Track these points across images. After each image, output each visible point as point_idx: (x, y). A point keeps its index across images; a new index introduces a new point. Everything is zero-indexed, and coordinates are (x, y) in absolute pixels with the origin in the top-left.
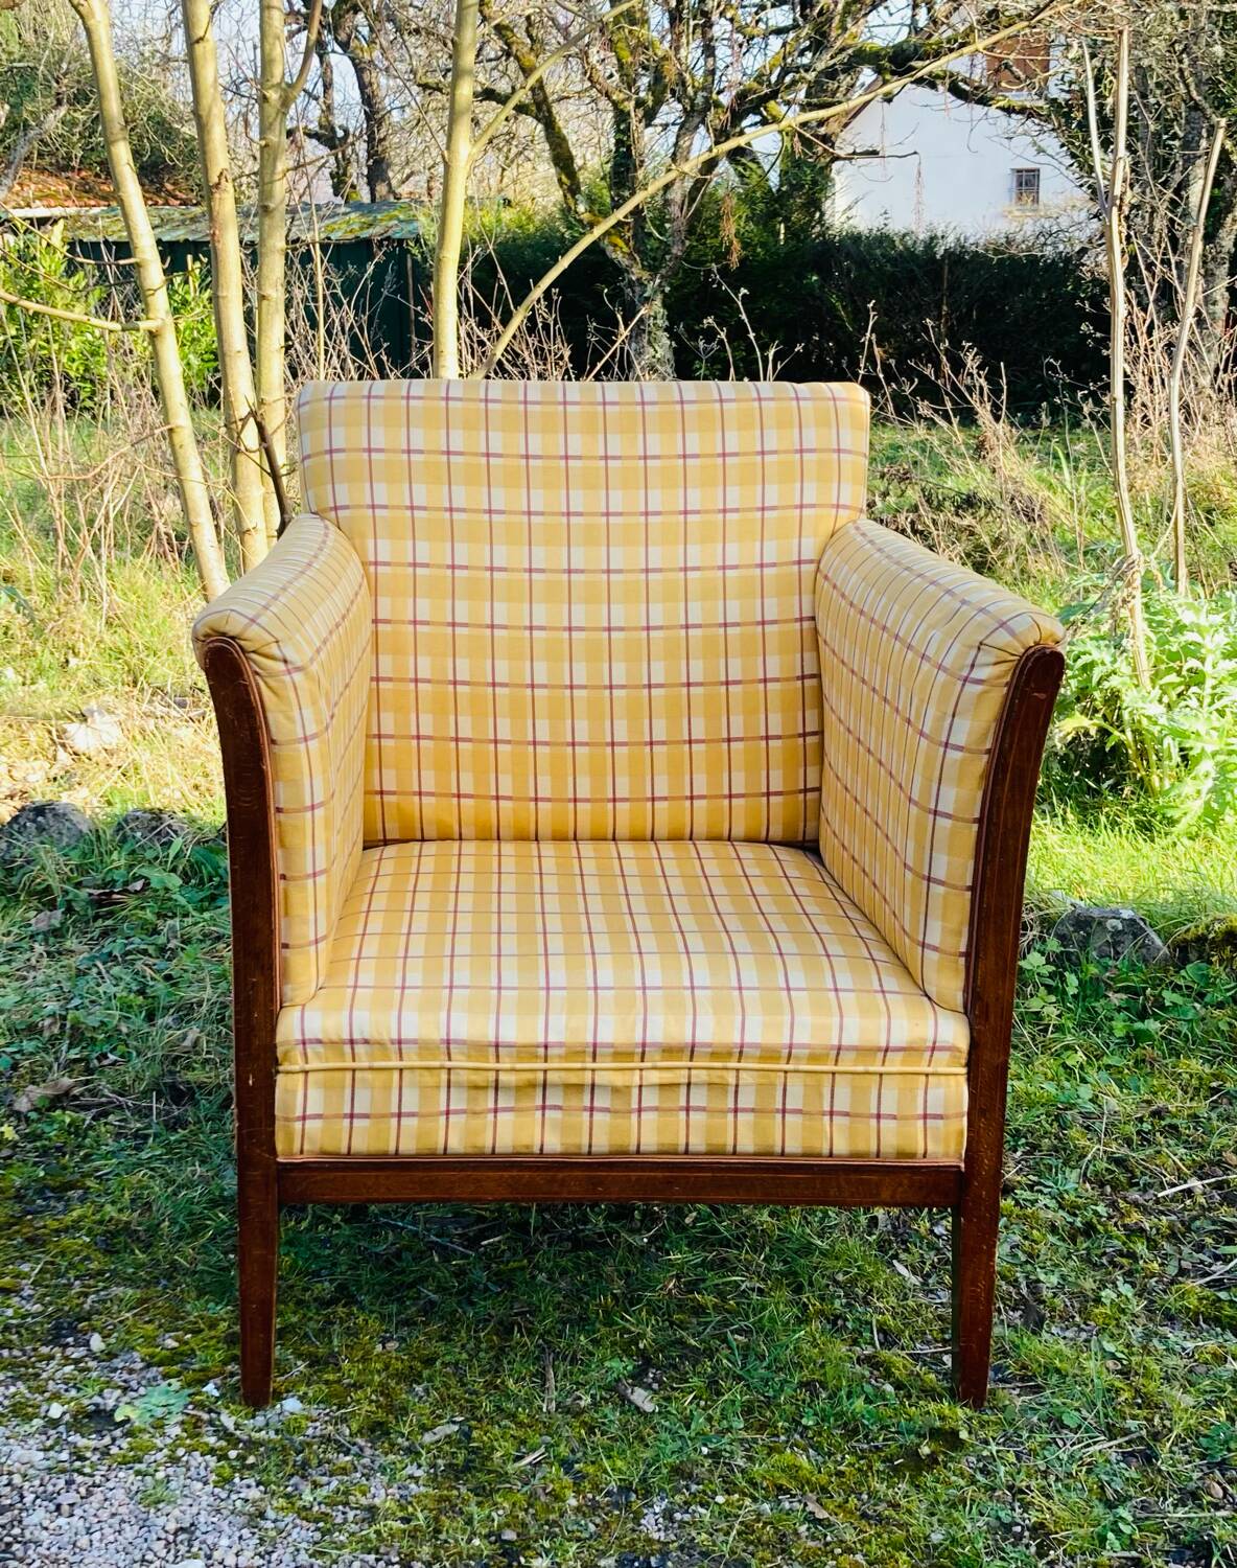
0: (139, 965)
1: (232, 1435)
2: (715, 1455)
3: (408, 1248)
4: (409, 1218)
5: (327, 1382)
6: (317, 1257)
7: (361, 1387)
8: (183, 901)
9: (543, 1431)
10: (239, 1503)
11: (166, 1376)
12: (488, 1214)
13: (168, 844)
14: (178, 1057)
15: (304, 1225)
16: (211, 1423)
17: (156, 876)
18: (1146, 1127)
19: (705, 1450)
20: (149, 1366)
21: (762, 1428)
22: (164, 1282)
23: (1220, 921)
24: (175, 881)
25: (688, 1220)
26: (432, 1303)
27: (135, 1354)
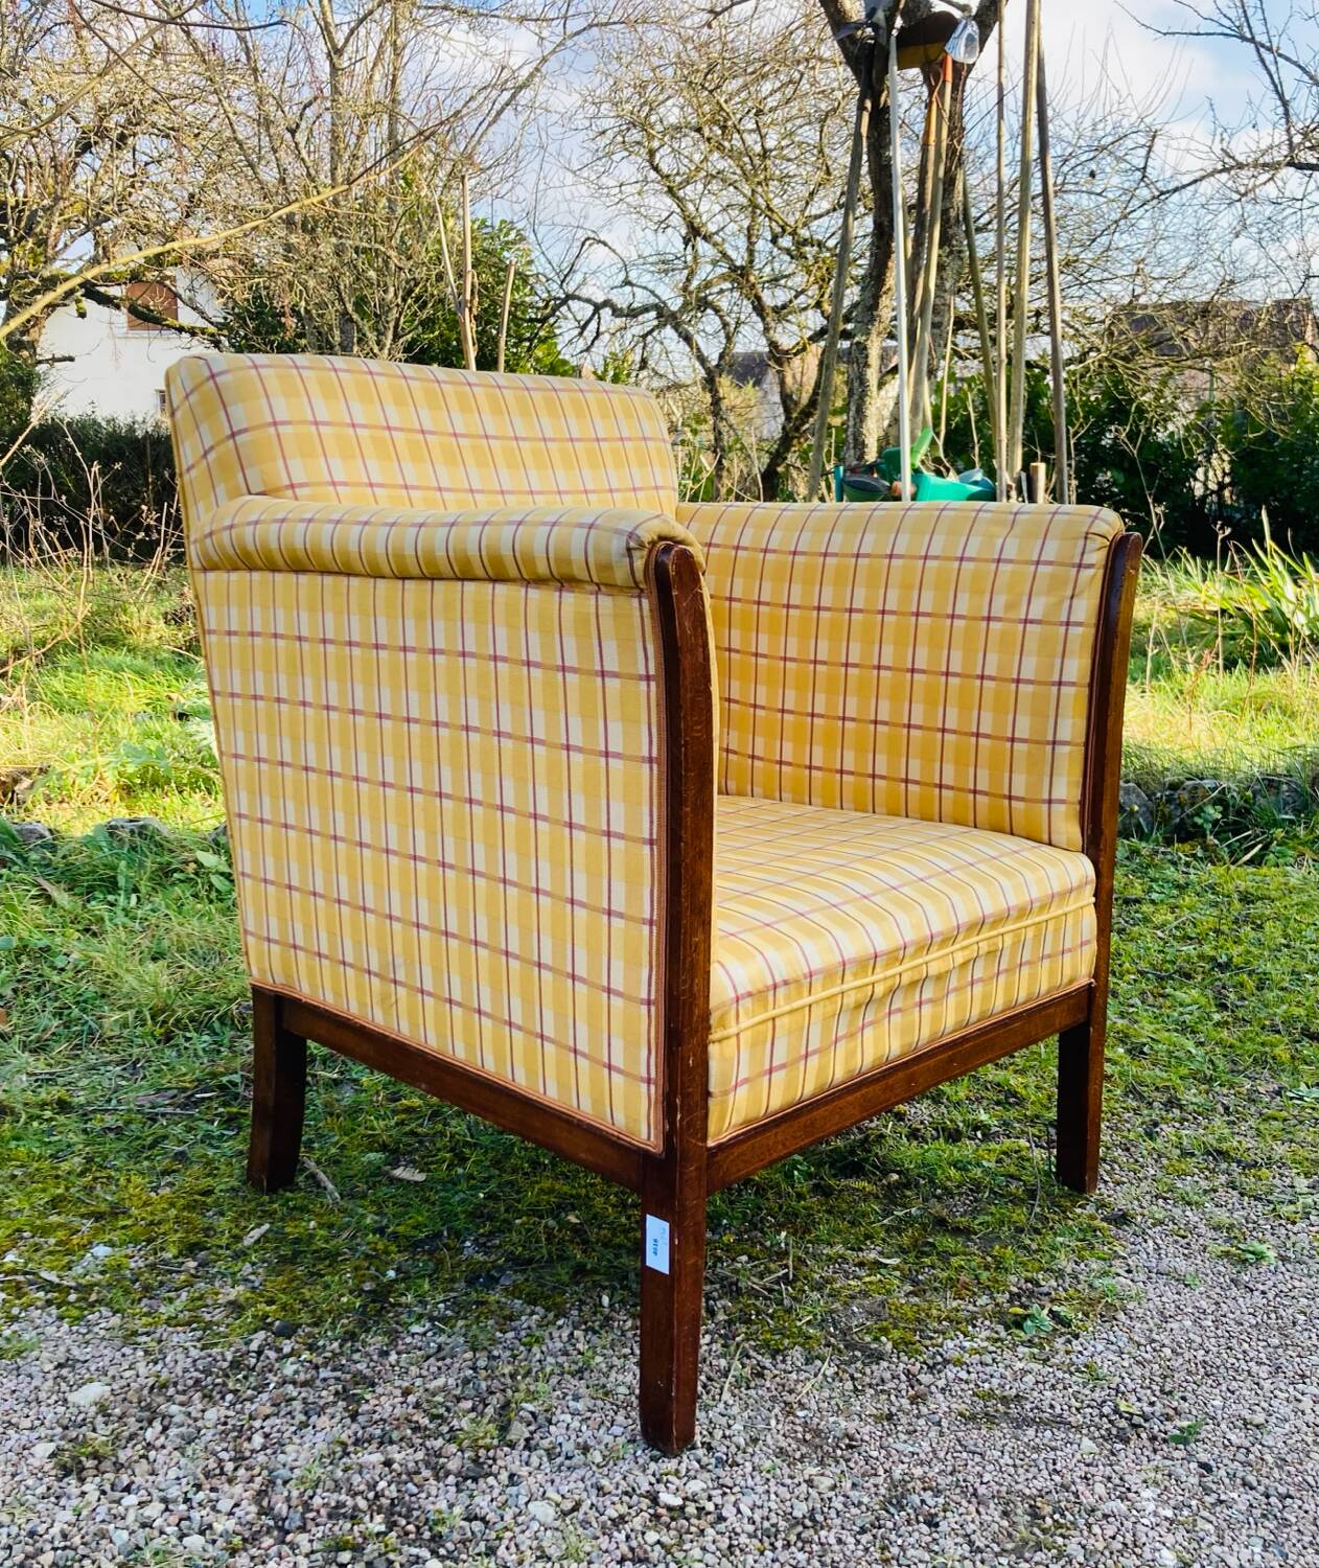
1: (59, 1285)
7: (160, 1223)
10: (102, 1332)
16: (31, 1283)
26: (181, 1154)
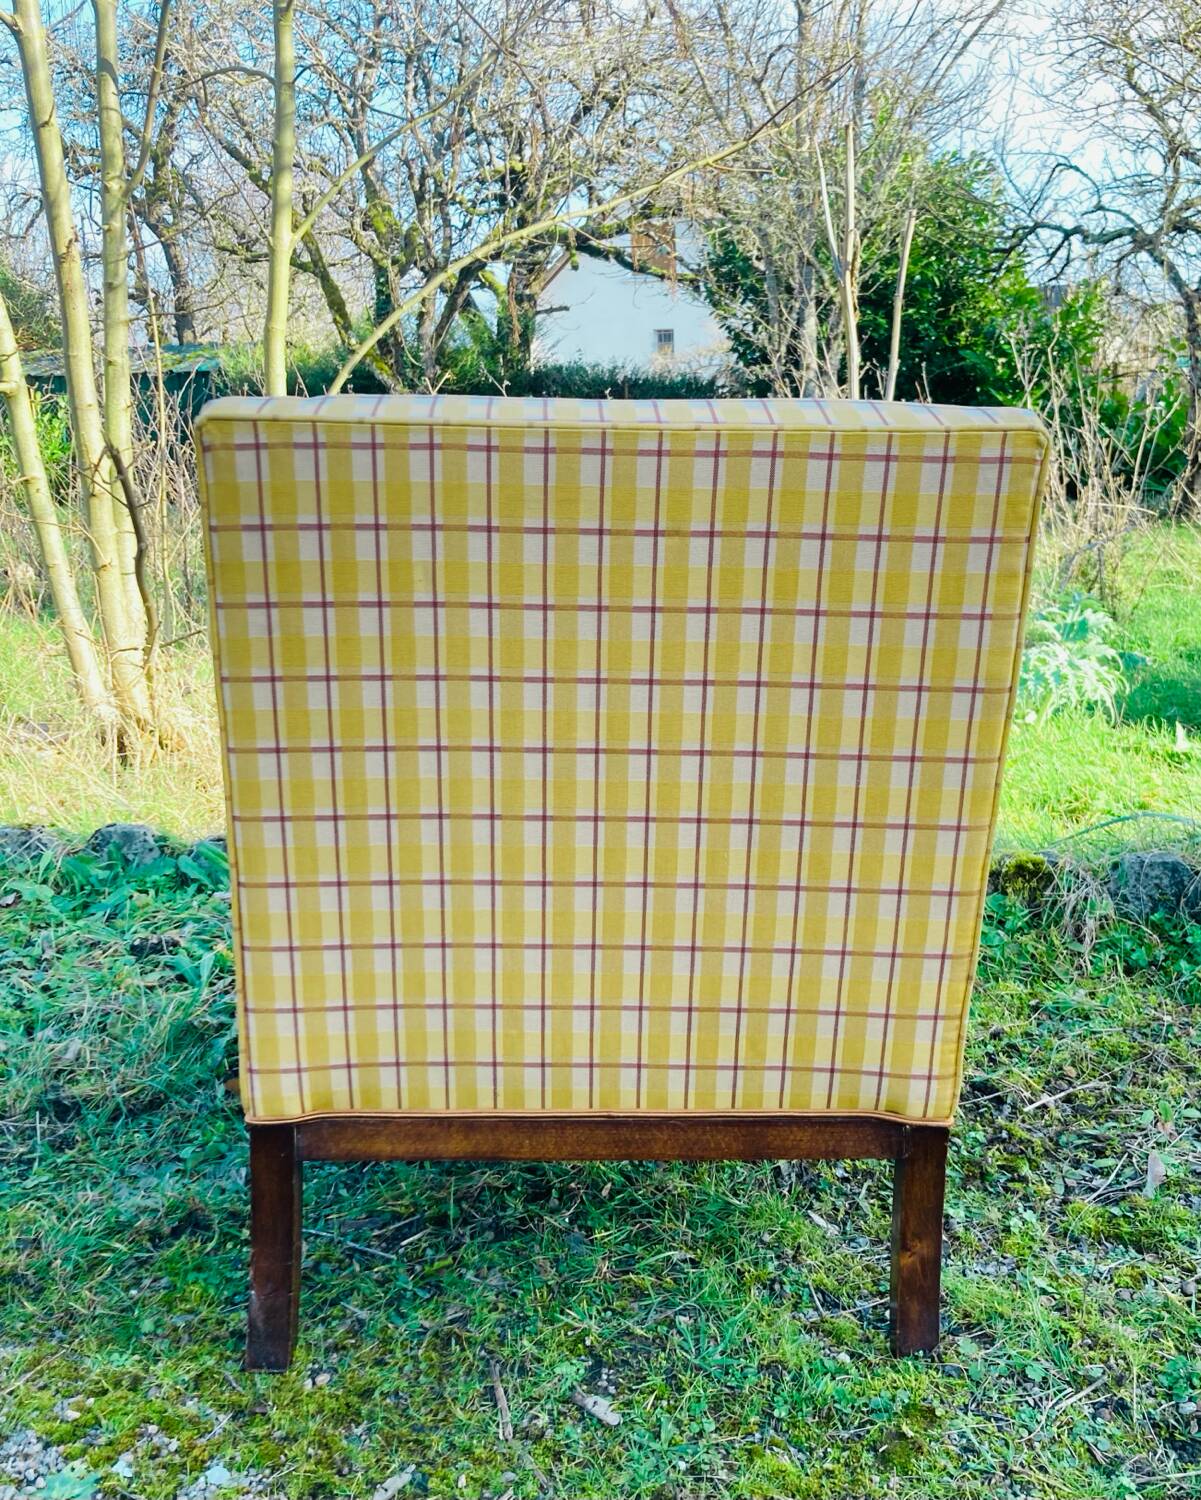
0: (14, 979)
2: (693, 1470)
3: (326, 1259)
4: (321, 1223)
5: (255, 1439)
6: (229, 1280)
7: (296, 1440)
8: (55, 911)
9: (505, 1466)
11: (68, 1458)
12: (402, 1210)
13: (37, 858)
14: (60, 1072)
15: (211, 1245)
17: (29, 889)
18: (990, 1049)
19: (682, 1466)
20: (47, 1446)
21: (735, 1426)
22: (59, 1334)
23: (1010, 856)
24: (47, 892)
25: (605, 1193)
26: (361, 1322)
27: (30, 1433)
